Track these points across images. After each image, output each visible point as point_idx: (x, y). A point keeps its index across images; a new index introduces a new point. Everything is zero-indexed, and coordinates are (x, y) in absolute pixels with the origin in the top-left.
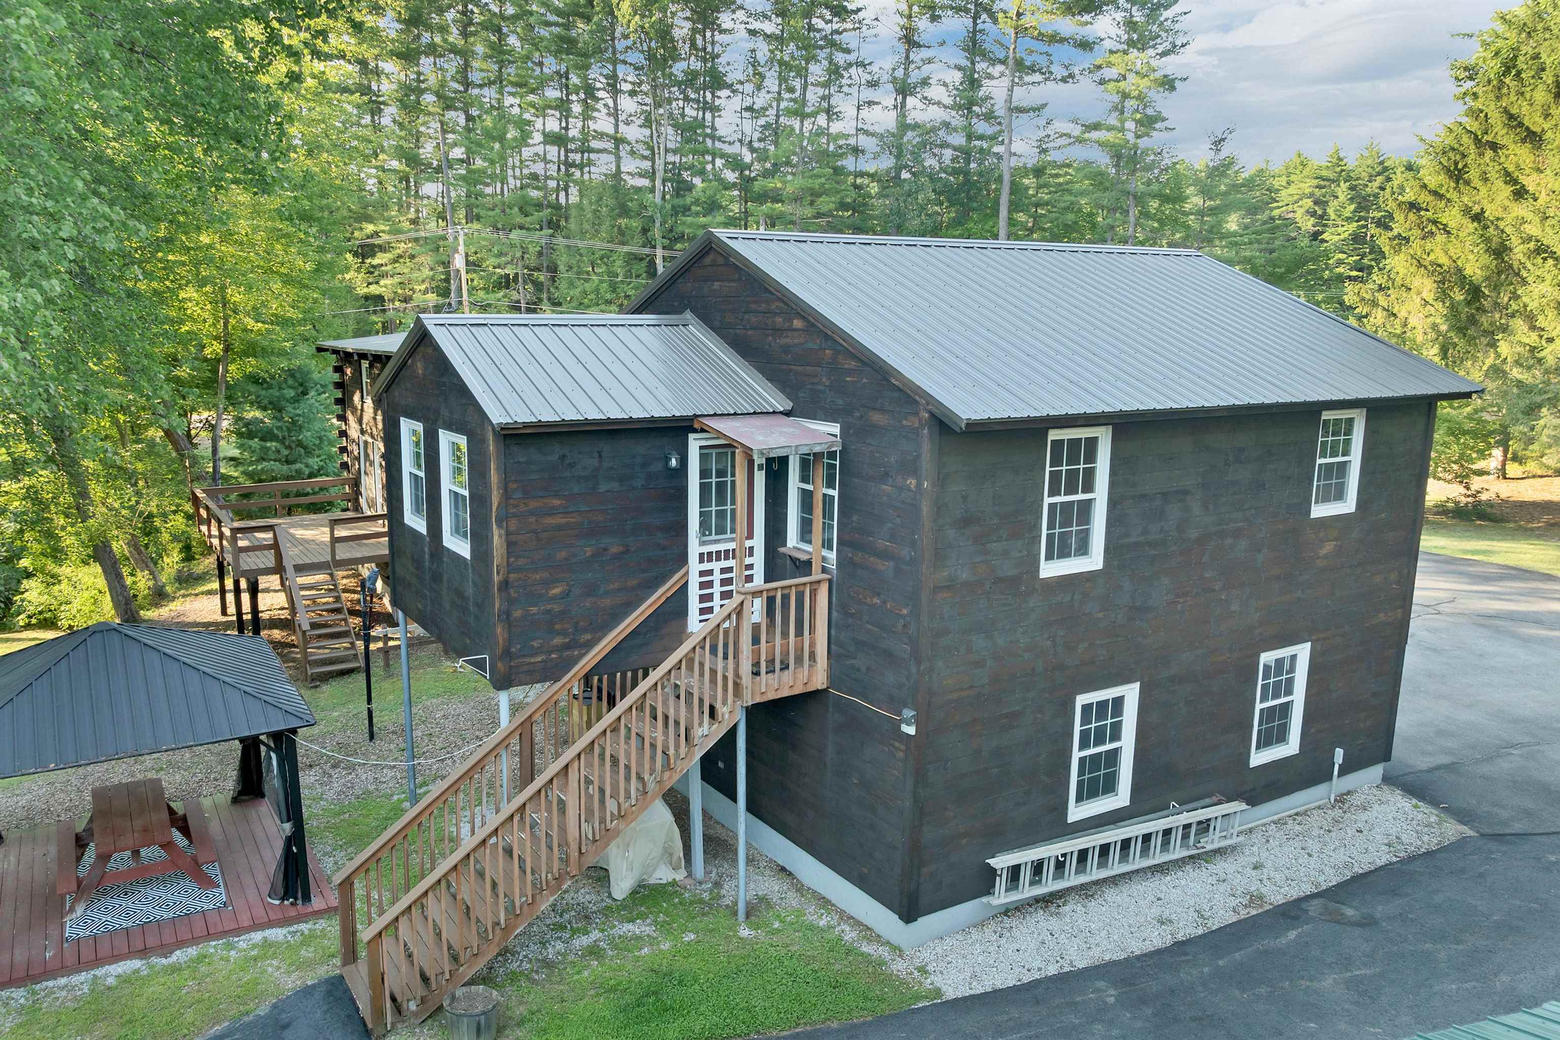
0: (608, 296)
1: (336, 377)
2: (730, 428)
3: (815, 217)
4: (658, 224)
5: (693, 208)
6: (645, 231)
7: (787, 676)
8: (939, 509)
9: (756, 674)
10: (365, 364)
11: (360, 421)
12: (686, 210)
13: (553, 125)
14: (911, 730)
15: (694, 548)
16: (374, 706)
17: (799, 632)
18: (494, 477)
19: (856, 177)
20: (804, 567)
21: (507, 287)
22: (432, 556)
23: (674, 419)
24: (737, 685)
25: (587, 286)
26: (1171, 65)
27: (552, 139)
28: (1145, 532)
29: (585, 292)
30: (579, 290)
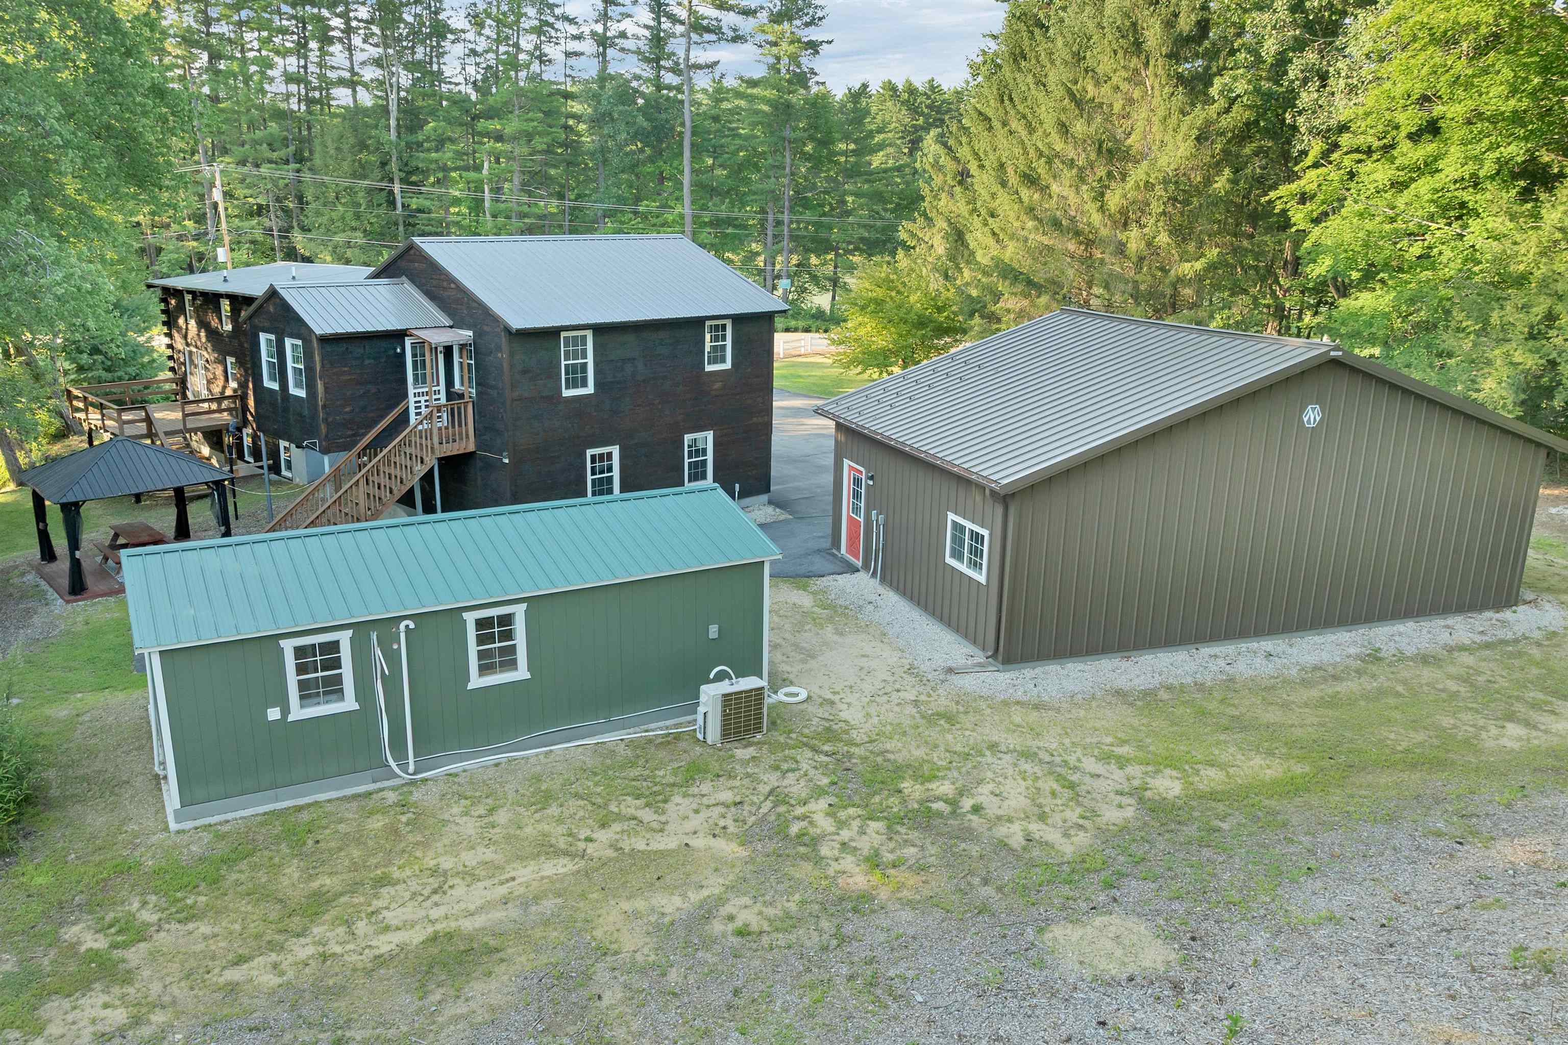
0: (353, 224)
1: (162, 307)
2: (422, 334)
3: (531, 155)
4: (394, 159)
5: (425, 144)
6: (384, 164)
7: (456, 445)
8: (512, 366)
9: (441, 443)
10: (188, 297)
11: (185, 337)
12: (420, 145)
13: (292, 63)
14: (506, 461)
15: (411, 391)
16: (237, 500)
17: (460, 425)
18: (317, 358)
19: (567, 118)
20: (461, 396)
21: (260, 216)
22: (282, 400)
23: (397, 330)
24: (432, 448)
25: (334, 215)
26: (813, 34)
27: (289, 78)
28: (614, 377)
29: (332, 221)
30: (326, 218)
